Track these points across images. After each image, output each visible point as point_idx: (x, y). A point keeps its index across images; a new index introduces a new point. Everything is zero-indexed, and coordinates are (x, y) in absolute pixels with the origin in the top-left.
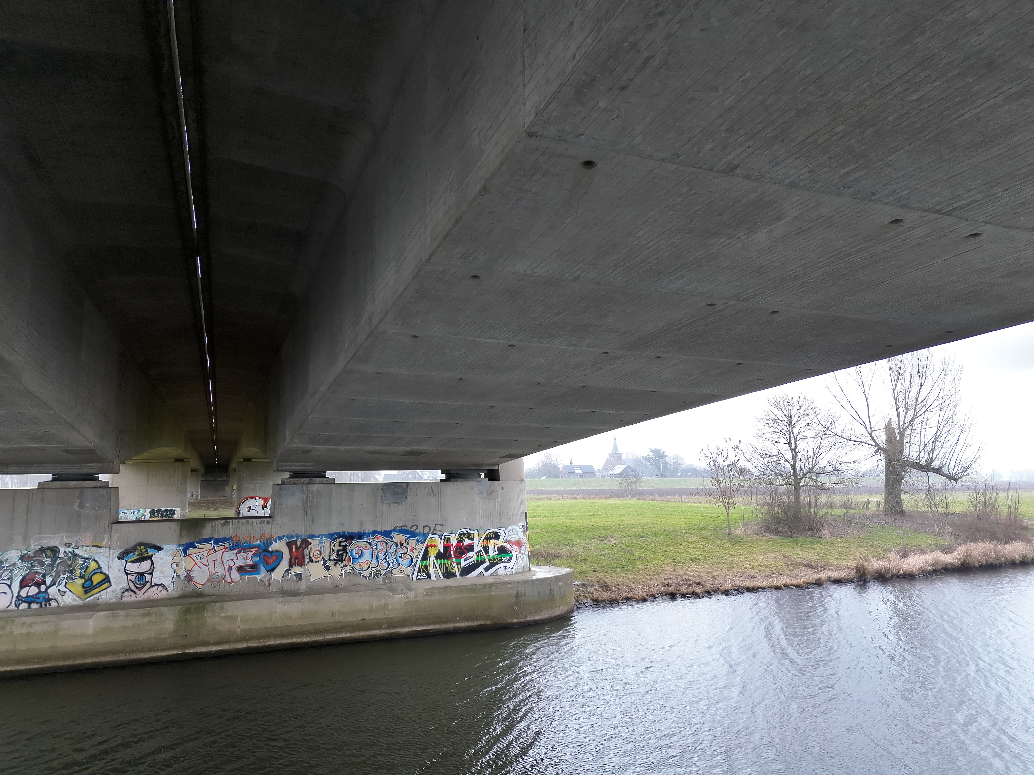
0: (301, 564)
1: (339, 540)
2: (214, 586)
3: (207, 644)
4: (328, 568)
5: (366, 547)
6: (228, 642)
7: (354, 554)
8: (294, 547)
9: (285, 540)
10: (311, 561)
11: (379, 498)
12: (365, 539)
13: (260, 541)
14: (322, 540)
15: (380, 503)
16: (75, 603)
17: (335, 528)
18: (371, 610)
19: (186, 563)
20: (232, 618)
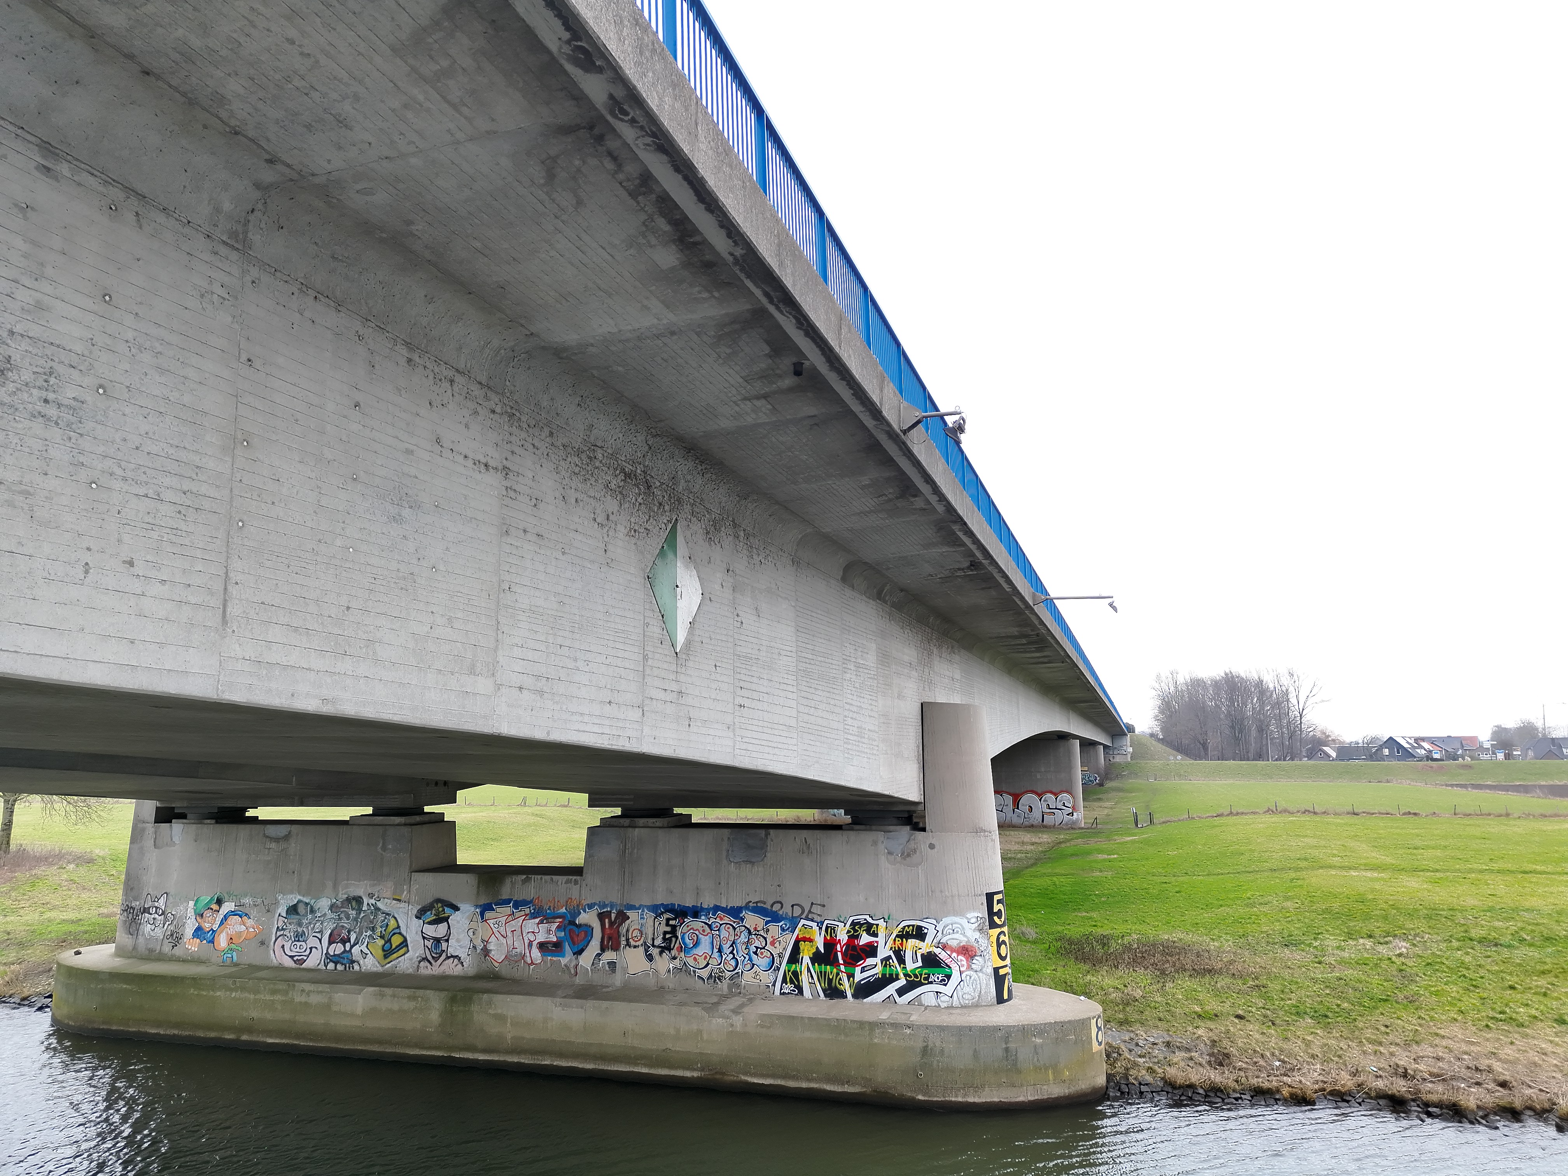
0: (616, 948)
1: (666, 916)
2: (511, 967)
4: (650, 958)
5: (704, 931)
7: (687, 940)
8: (607, 920)
9: (597, 910)
10: (628, 944)
11: (724, 853)
12: (703, 917)
13: (566, 909)
14: (643, 915)
15: (725, 862)
16: (375, 969)
17: (661, 898)
19: (483, 930)
20: (501, 1018)
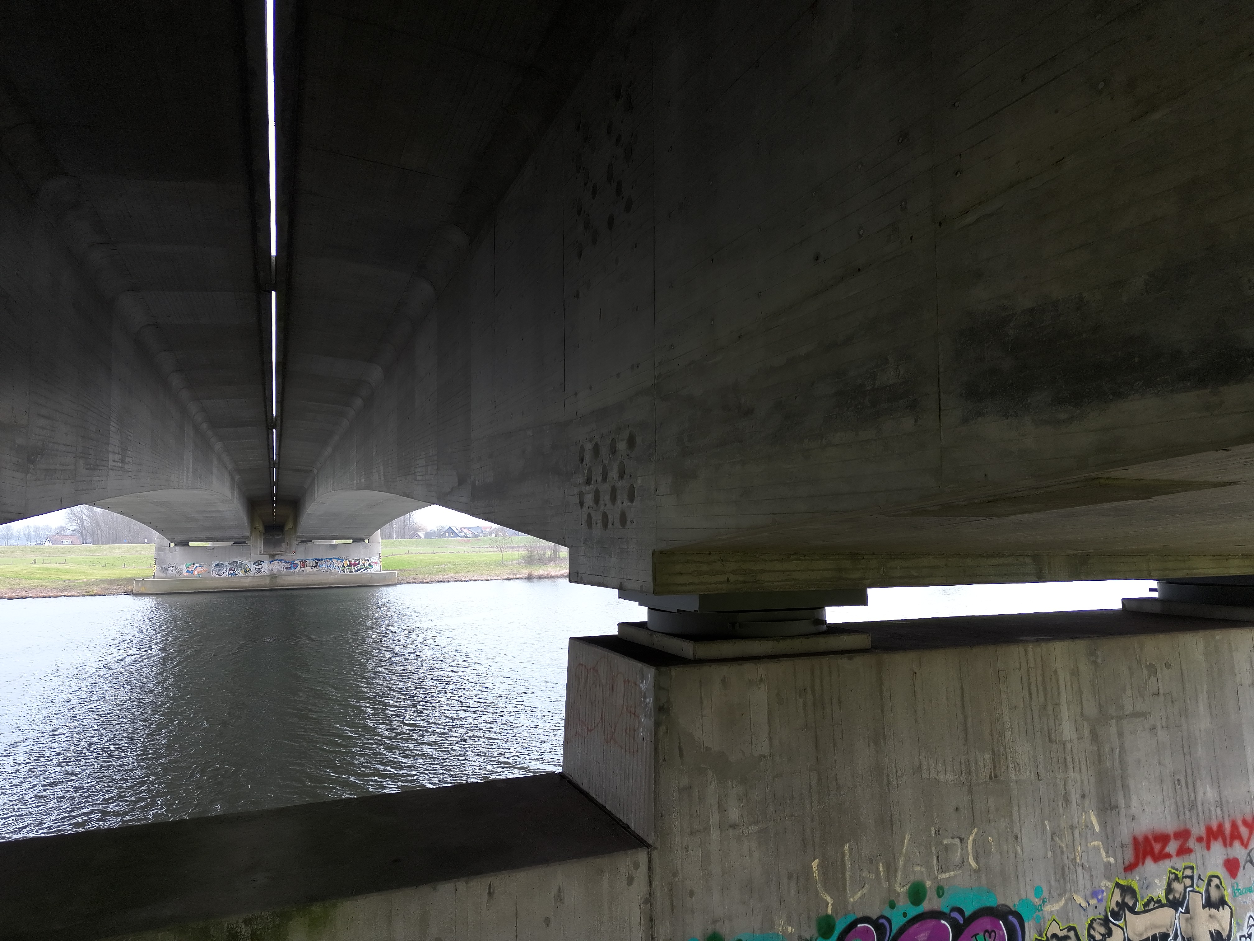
0: (304, 567)
1: (316, 561)
3: (277, 587)
4: (312, 569)
5: (324, 563)
6: (284, 586)
7: (320, 565)
8: (302, 562)
9: (299, 561)
10: (307, 566)
11: (329, 548)
12: (324, 560)
13: (292, 561)
14: (311, 561)
16: (243, 576)
17: (314, 557)
18: (324, 580)
19: (271, 566)
20: (285, 580)
